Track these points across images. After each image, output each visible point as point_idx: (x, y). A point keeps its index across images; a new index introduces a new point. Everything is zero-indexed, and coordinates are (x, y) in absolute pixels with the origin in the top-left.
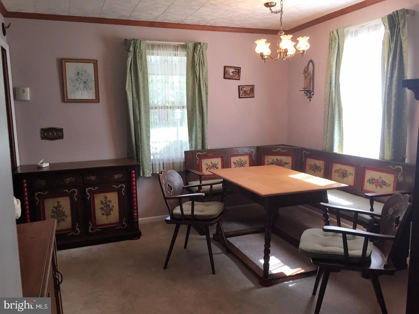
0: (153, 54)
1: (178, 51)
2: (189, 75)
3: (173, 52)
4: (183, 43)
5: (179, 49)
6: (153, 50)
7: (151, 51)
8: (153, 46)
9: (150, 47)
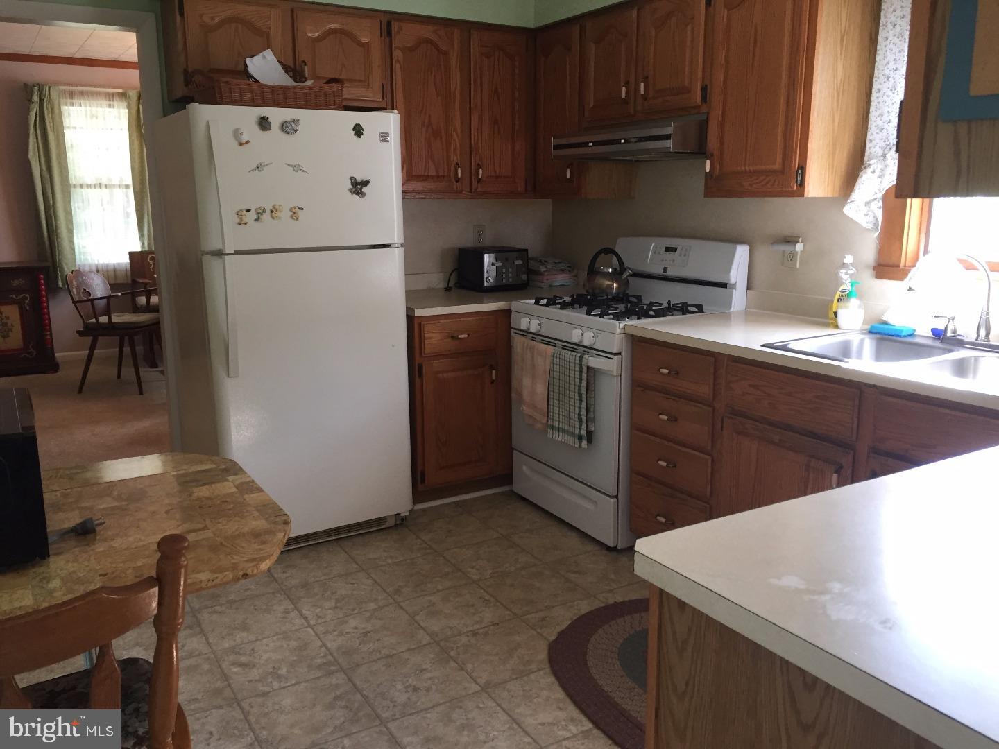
0: (72, 105)
1: (113, 101)
2: (133, 138)
3: (105, 103)
4: (120, 91)
5: (116, 98)
6: (72, 98)
7: (69, 101)
8: (71, 95)
9: (67, 95)
